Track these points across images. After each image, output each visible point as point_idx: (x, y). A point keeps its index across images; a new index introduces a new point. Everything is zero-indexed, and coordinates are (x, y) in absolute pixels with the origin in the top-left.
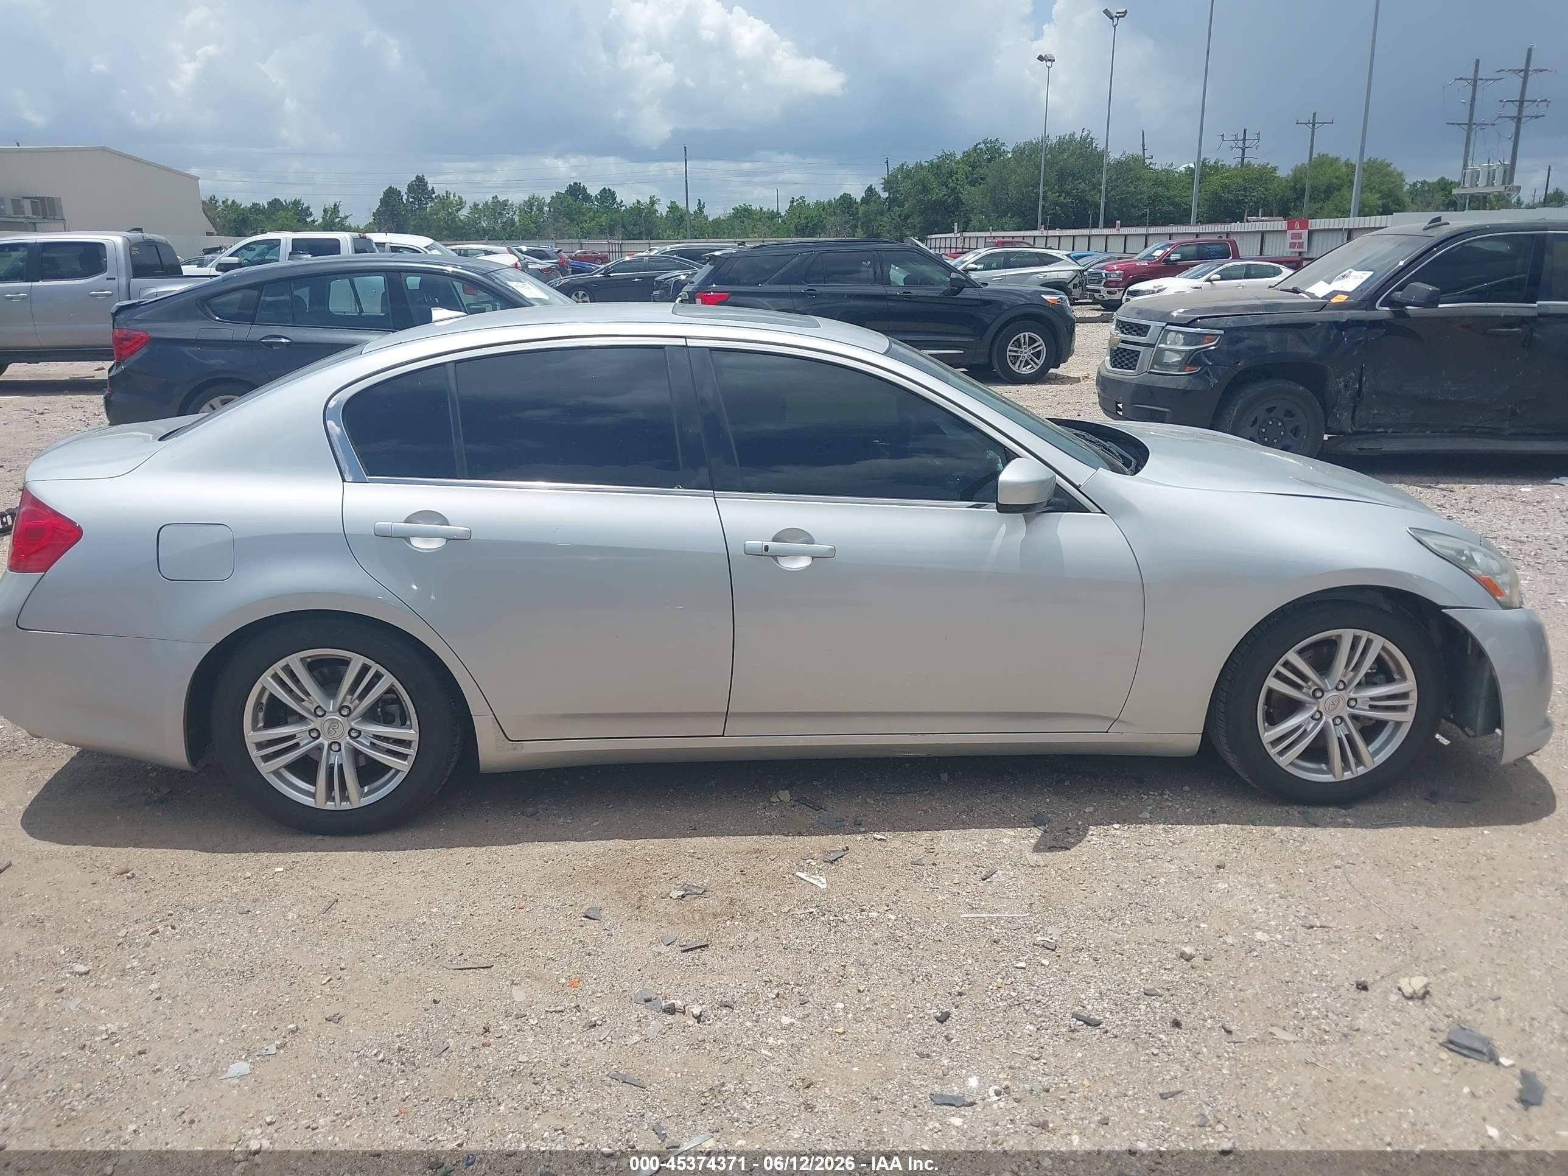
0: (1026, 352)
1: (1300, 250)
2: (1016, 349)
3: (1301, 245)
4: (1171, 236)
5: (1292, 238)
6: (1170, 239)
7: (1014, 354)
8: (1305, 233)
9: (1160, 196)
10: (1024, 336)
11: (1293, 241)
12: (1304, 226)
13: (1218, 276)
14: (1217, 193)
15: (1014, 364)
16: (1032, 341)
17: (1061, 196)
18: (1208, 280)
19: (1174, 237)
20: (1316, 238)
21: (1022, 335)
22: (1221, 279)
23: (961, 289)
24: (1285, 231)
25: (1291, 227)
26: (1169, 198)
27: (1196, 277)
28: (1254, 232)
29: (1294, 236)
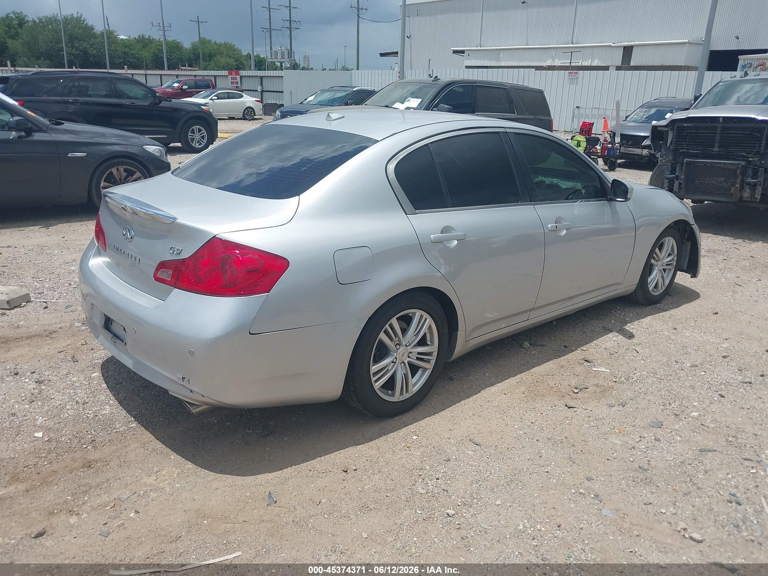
0: (197, 136)
1: (237, 85)
2: (192, 135)
3: (237, 83)
4: (177, 76)
5: (232, 80)
6: (177, 78)
7: (192, 137)
8: (238, 77)
9: (127, 53)
10: (196, 127)
11: (233, 81)
12: (237, 74)
13: (216, 98)
14: (155, 53)
15: (192, 143)
16: (200, 130)
17: (73, 50)
18: (211, 99)
19: (179, 77)
20: (244, 80)
21: (194, 127)
22: (218, 99)
23: (160, 102)
24: (228, 76)
25: (230, 74)
26: (132, 55)
27: (204, 98)
28: (211, 75)
29: (232, 79)
